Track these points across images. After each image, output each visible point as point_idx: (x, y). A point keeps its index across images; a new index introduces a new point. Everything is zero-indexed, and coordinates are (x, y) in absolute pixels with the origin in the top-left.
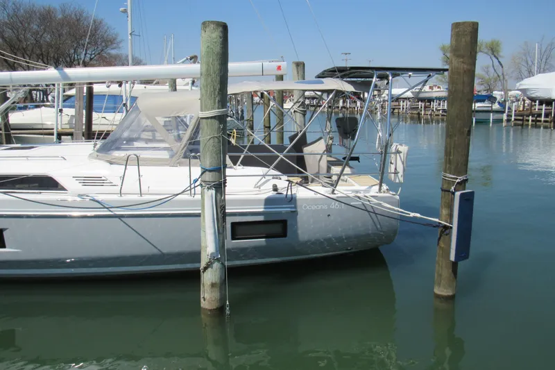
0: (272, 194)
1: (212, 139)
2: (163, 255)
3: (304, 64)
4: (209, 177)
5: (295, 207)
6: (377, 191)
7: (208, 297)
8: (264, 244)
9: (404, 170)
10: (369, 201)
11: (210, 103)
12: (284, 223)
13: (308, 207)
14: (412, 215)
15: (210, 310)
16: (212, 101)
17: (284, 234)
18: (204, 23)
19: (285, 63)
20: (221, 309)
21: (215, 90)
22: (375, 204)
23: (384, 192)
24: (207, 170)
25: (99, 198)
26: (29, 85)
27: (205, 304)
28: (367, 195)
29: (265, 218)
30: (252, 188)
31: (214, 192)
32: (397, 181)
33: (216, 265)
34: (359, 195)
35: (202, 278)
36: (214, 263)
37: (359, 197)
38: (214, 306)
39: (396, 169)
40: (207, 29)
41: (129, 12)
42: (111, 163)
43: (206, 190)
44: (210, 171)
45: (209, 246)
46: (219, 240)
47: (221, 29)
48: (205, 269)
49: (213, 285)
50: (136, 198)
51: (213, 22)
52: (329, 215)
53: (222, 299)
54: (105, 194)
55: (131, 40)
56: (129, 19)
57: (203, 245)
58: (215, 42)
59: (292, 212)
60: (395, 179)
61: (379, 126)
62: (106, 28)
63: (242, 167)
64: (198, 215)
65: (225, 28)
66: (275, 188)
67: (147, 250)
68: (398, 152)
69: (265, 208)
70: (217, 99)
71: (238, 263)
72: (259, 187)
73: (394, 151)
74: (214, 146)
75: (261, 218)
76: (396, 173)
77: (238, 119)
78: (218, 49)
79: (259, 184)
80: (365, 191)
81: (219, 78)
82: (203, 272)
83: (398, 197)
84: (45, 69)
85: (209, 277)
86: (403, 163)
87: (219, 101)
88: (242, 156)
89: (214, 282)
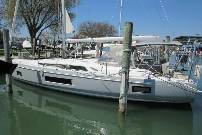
0: (147, 78)
1: (125, 58)
2: (111, 93)
3: (170, 37)
4: (124, 70)
5: (155, 83)
6: (187, 81)
7: (121, 108)
8: (143, 94)
9: (200, 75)
10: (183, 85)
11: (125, 47)
12: (150, 88)
13: (159, 84)
14: (200, 92)
15: (121, 112)
16: (126, 46)
17: (150, 92)
18: (125, 23)
19: (159, 36)
20: (124, 112)
21: (127, 43)
22: (186, 86)
23: (190, 82)
24: (123, 68)
25: (95, 74)
26: (84, 42)
27: (120, 110)
28: (183, 82)
29: (144, 86)
30: (141, 76)
31: (125, 75)
32: (197, 79)
33: (124, 98)
34: (179, 82)
35: (119, 102)
36: (123, 97)
37: (179, 83)
38: (122, 111)
39: (196, 74)
40: (126, 25)
41: (120, 23)
42: (100, 65)
43: (122, 74)
44: (124, 68)
45: (122, 92)
46: (125, 90)
47: (130, 24)
48: (120, 98)
49: (122, 104)
50: (105, 75)
51: (128, 22)
52: (167, 88)
53: (125, 109)
54: (97, 73)
55: (120, 31)
56: (120, 25)
57: (121, 91)
58: (128, 29)
59: (153, 85)
60: (196, 78)
61: (190, 58)
62: (114, 28)
63: (139, 69)
64: (120, 82)
65: (132, 24)
66: (149, 77)
67: (107, 91)
68: (198, 68)
69: (144, 83)
70: (128, 46)
71: (130, 99)
72: (143, 76)
73: (196, 67)
74: (126, 60)
75: (142, 86)
76: (196, 75)
77: (151, 56)
78: (129, 30)
79: (143, 75)
80: (183, 81)
81: (129, 40)
82: (120, 99)
83: (196, 85)
84: (88, 38)
85: (122, 101)
86: (200, 72)
87: (128, 47)
88: (139, 65)
89: (123, 103)
